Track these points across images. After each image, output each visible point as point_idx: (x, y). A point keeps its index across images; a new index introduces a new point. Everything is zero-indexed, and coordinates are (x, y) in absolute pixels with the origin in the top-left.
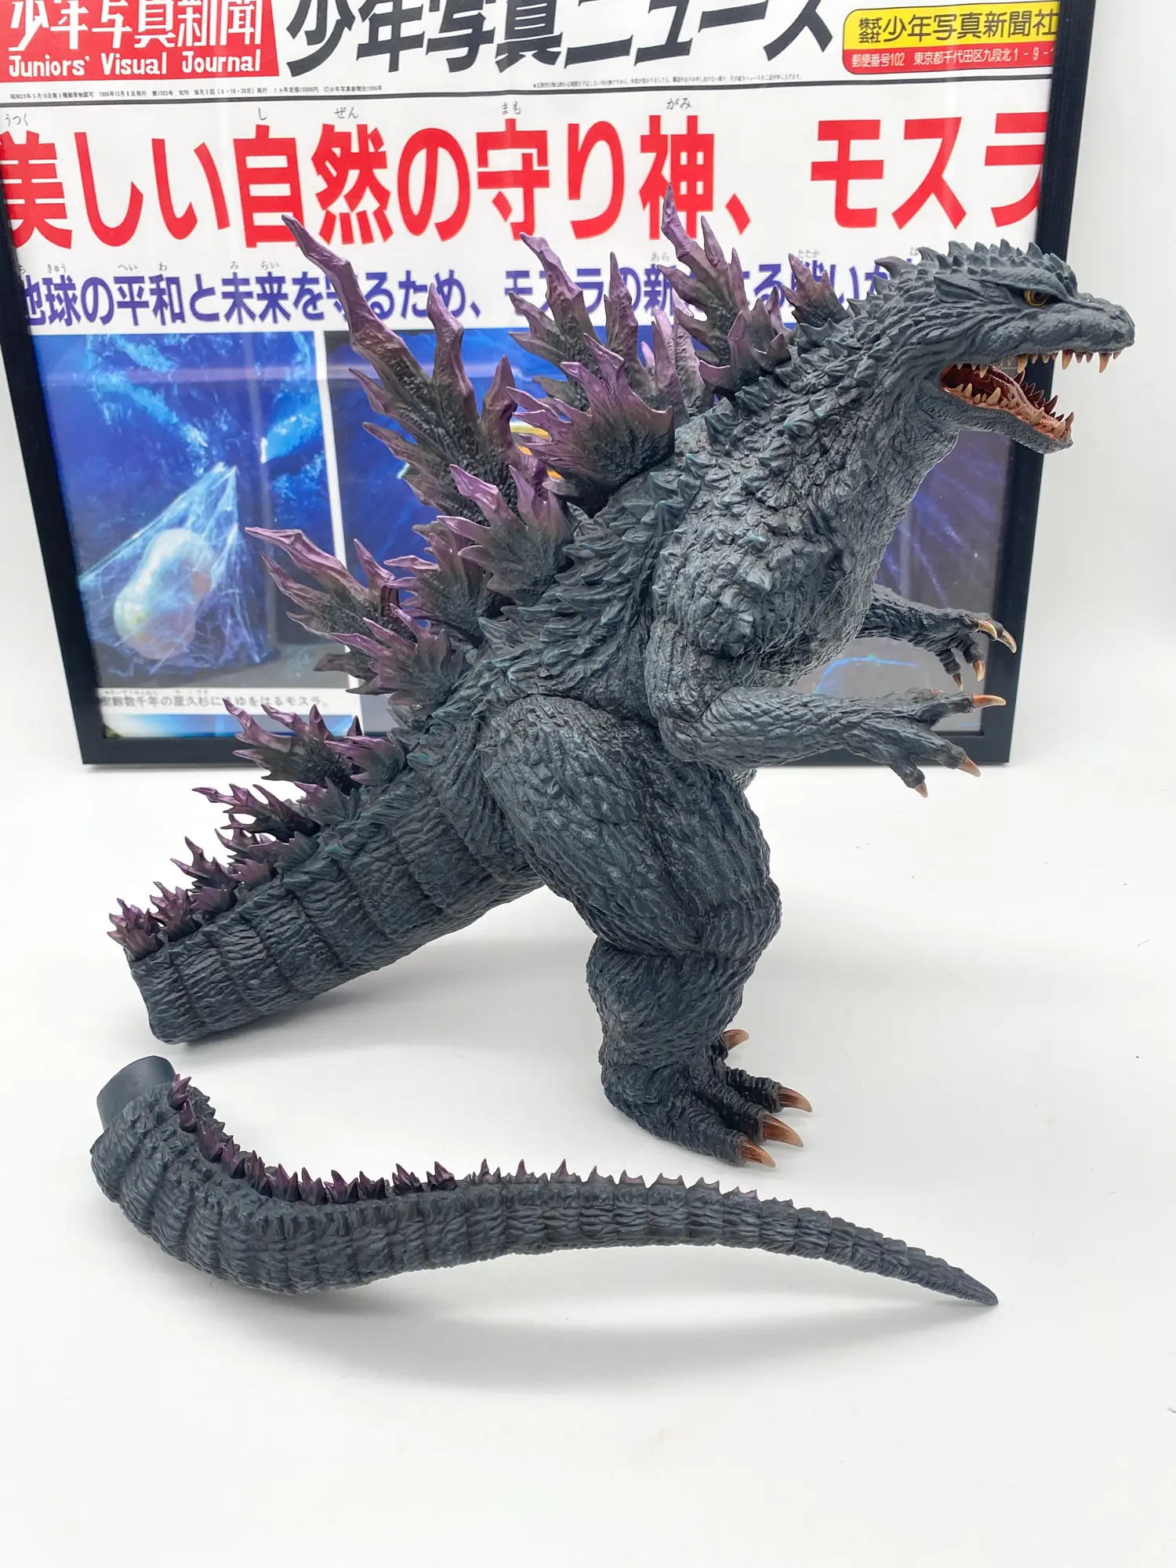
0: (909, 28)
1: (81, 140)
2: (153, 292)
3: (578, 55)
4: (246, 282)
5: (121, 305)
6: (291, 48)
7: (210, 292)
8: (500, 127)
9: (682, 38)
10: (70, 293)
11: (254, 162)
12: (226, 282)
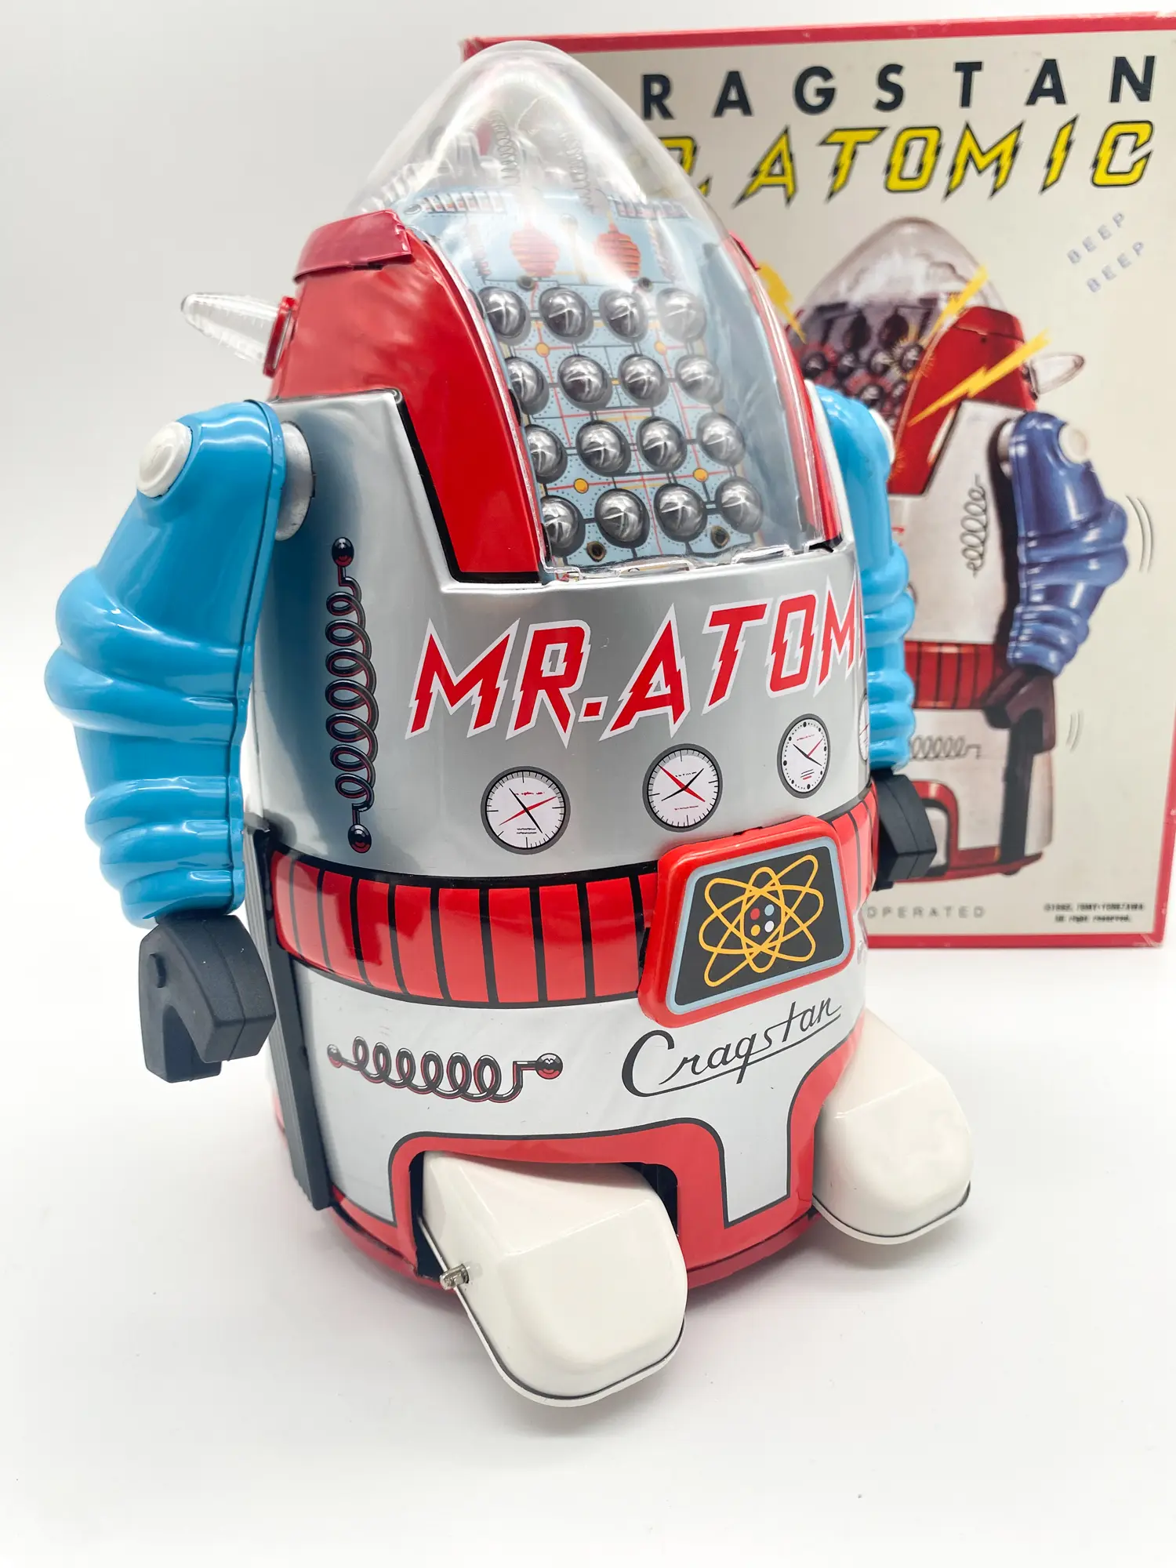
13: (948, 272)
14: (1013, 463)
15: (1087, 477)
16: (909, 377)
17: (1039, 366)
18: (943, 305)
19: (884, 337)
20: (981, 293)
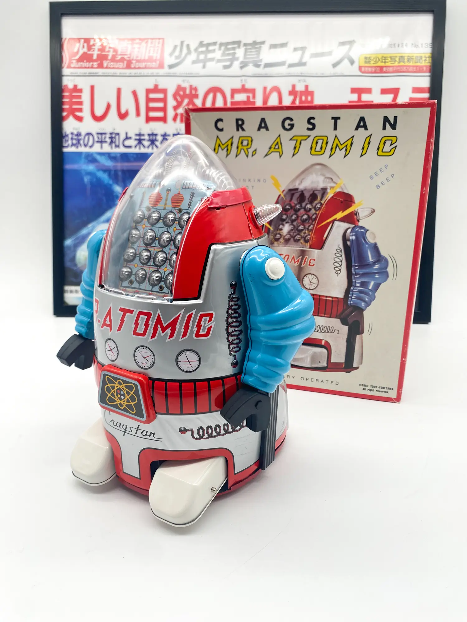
0: (381, 60)
1: (92, 88)
2: (110, 138)
3: (267, 65)
4: (143, 135)
5: (97, 142)
6: (169, 60)
7: (130, 138)
8: (239, 86)
9: (304, 61)
10: (80, 138)
11: (152, 96)
12: (136, 135)
13: (331, 180)
14: (351, 242)
15: (375, 248)
16: (318, 212)
17: (359, 211)
18: (329, 190)
19: (310, 199)
20: (341, 187)
